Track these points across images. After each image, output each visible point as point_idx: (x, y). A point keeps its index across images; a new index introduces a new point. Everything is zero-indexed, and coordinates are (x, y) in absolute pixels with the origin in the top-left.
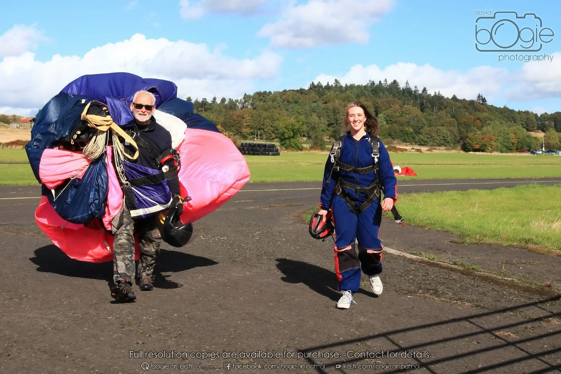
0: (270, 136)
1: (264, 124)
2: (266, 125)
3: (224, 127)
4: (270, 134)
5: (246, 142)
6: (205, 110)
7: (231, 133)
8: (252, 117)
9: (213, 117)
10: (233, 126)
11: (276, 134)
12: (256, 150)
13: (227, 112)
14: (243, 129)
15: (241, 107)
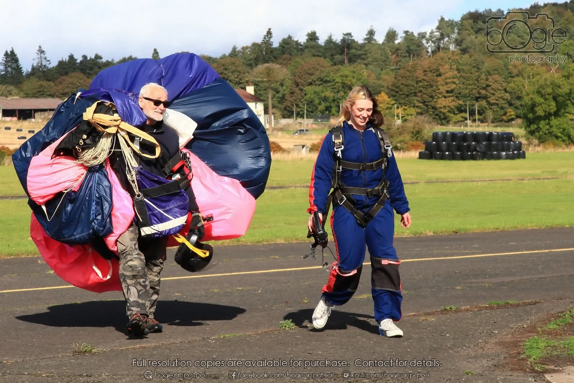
0: (502, 112)
1: (488, 86)
2: (493, 89)
3: (394, 96)
4: (502, 108)
5: (444, 131)
6: (351, 61)
7: (413, 111)
8: (458, 70)
9: (369, 76)
10: (415, 93)
11: (517, 108)
12: (469, 148)
13: (400, 61)
14: (440, 101)
15: (434, 48)
